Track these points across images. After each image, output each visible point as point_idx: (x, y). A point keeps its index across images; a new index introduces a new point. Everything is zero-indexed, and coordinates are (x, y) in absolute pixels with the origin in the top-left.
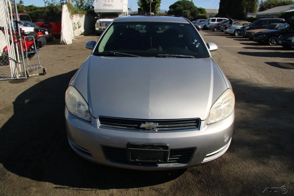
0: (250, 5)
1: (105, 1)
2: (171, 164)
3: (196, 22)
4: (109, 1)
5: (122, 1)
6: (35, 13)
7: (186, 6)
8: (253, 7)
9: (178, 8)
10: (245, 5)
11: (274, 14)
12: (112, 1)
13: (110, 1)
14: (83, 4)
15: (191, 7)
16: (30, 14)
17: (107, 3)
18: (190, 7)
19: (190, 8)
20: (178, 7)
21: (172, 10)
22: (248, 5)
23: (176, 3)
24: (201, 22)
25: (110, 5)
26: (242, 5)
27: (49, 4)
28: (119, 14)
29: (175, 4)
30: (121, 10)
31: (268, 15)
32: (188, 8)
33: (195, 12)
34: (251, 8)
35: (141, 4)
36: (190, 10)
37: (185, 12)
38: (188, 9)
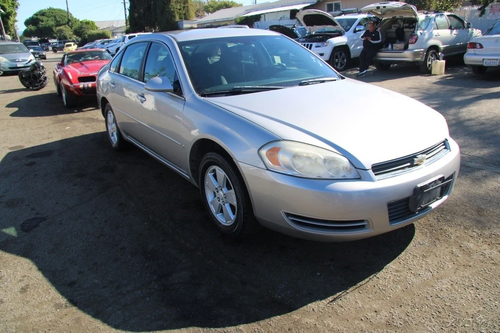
0: (182, 9)
3: (95, 45)
7: (58, 19)
8: (188, 11)
9: (43, 23)
10: (177, 8)
11: (226, 20)
15: (69, 20)
18: (67, 20)
19: (68, 23)
20: (42, 21)
21: (32, 28)
22: (180, 9)
23: (36, 15)
24: (103, 44)
26: (172, 9)
29: (35, 17)
31: (216, 22)
32: (64, 22)
33: (81, 28)
34: (185, 14)
36: (69, 25)
37: (61, 31)
38: (65, 24)
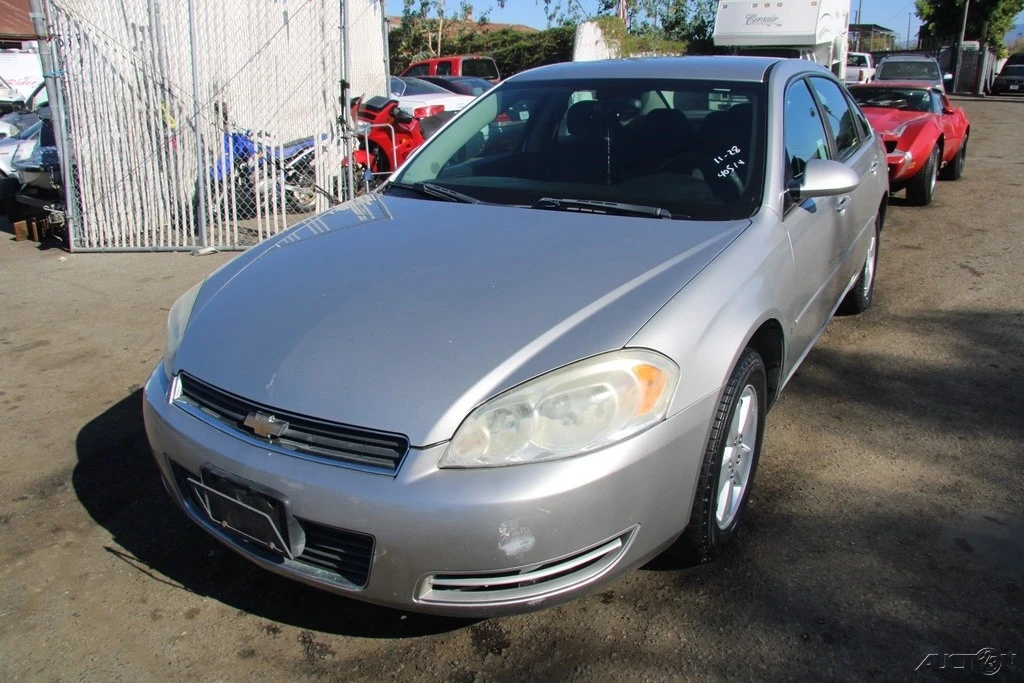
1: (755, 5)
2: (320, 571)
4: (767, 5)
5: (814, 4)
6: (513, 50)
12: (780, 5)
13: (773, 5)
14: (683, 19)
16: (500, 55)
17: (761, 12)
25: (768, 21)
27: (561, 21)
28: (801, 50)
30: (809, 36)
35: (927, 10)
